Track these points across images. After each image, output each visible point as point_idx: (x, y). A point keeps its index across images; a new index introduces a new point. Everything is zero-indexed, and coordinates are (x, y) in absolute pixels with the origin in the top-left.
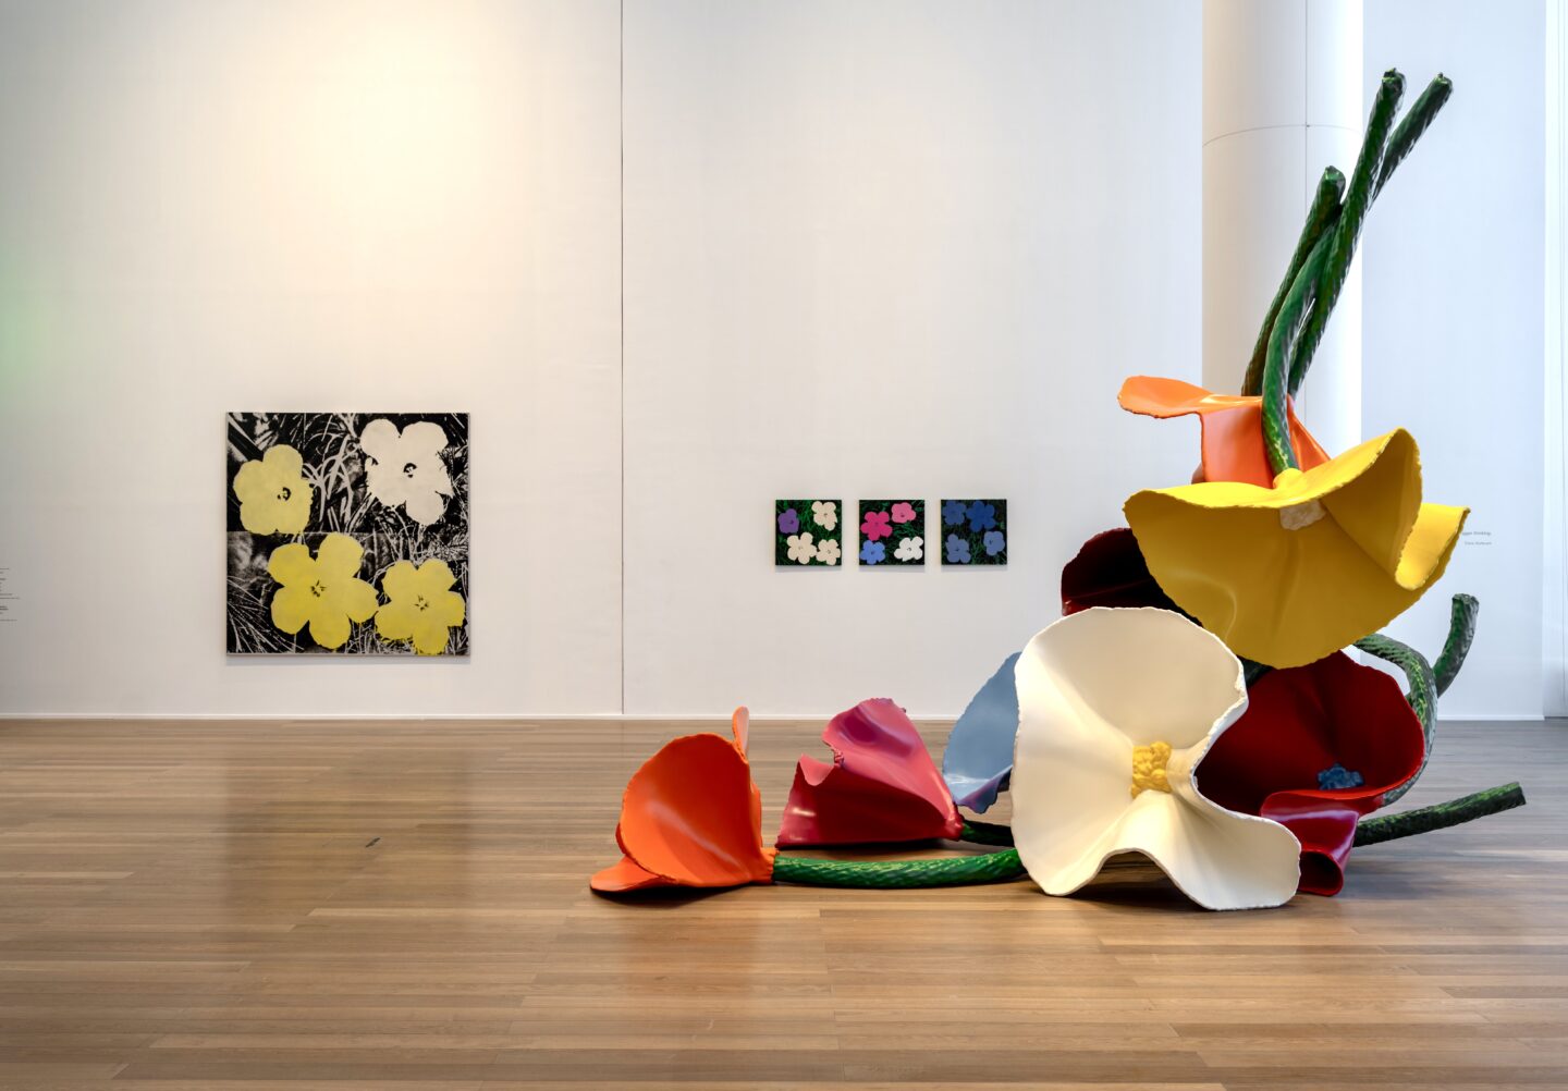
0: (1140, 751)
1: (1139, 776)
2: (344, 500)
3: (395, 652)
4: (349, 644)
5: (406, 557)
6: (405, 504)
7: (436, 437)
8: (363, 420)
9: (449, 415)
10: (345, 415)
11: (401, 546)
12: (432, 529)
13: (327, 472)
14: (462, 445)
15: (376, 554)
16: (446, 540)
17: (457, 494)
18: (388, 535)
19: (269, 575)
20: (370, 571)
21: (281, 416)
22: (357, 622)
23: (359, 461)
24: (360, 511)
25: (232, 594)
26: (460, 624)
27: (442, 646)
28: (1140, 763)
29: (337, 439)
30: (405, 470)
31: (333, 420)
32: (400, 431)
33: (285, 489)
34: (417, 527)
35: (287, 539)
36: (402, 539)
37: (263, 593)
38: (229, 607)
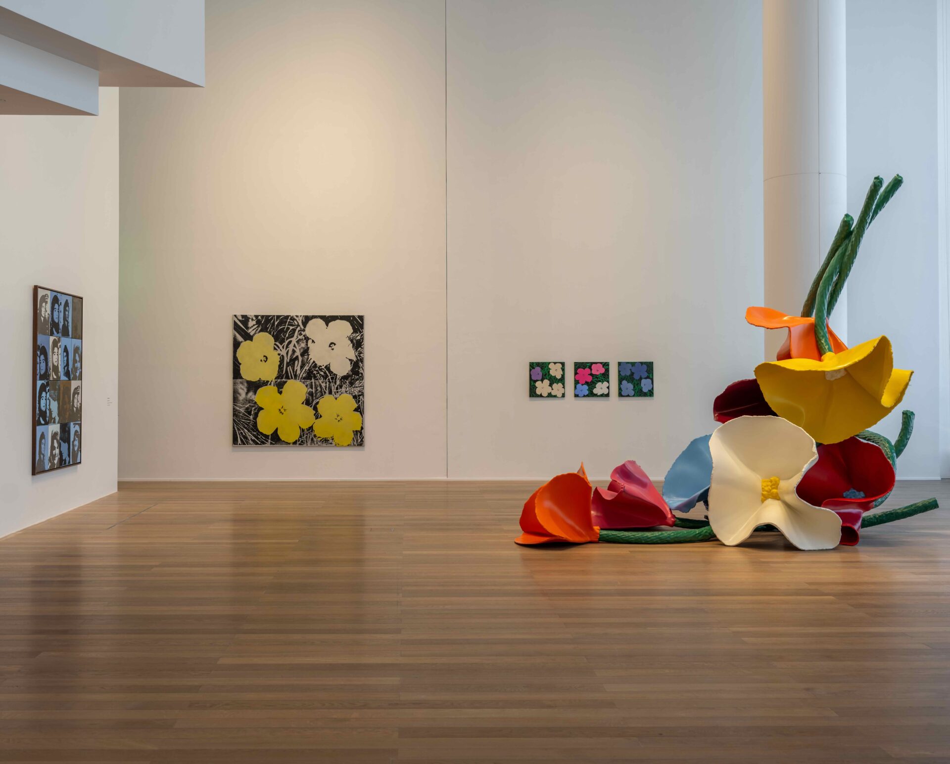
0: (765, 482)
1: (765, 493)
2: (296, 362)
3: (324, 445)
4: (299, 440)
5: (330, 393)
6: (329, 365)
7: (346, 328)
8: (307, 319)
9: (353, 317)
10: (297, 316)
11: (328, 387)
12: (345, 378)
13: (287, 347)
14: (360, 332)
15: (314, 392)
16: (351, 384)
17: (358, 359)
18: (320, 381)
19: (256, 403)
20: (311, 400)
21: (262, 317)
22: (304, 428)
23: (305, 341)
24: (305, 368)
25: (235, 413)
26: (359, 429)
27: (350, 441)
28: (765, 486)
29: (293, 329)
30: (330, 346)
31: (291, 319)
32: (327, 325)
33: (264, 356)
34: (336, 377)
35: (265, 383)
36: (328, 383)
37: (252, 413)
38: (234, 420)
